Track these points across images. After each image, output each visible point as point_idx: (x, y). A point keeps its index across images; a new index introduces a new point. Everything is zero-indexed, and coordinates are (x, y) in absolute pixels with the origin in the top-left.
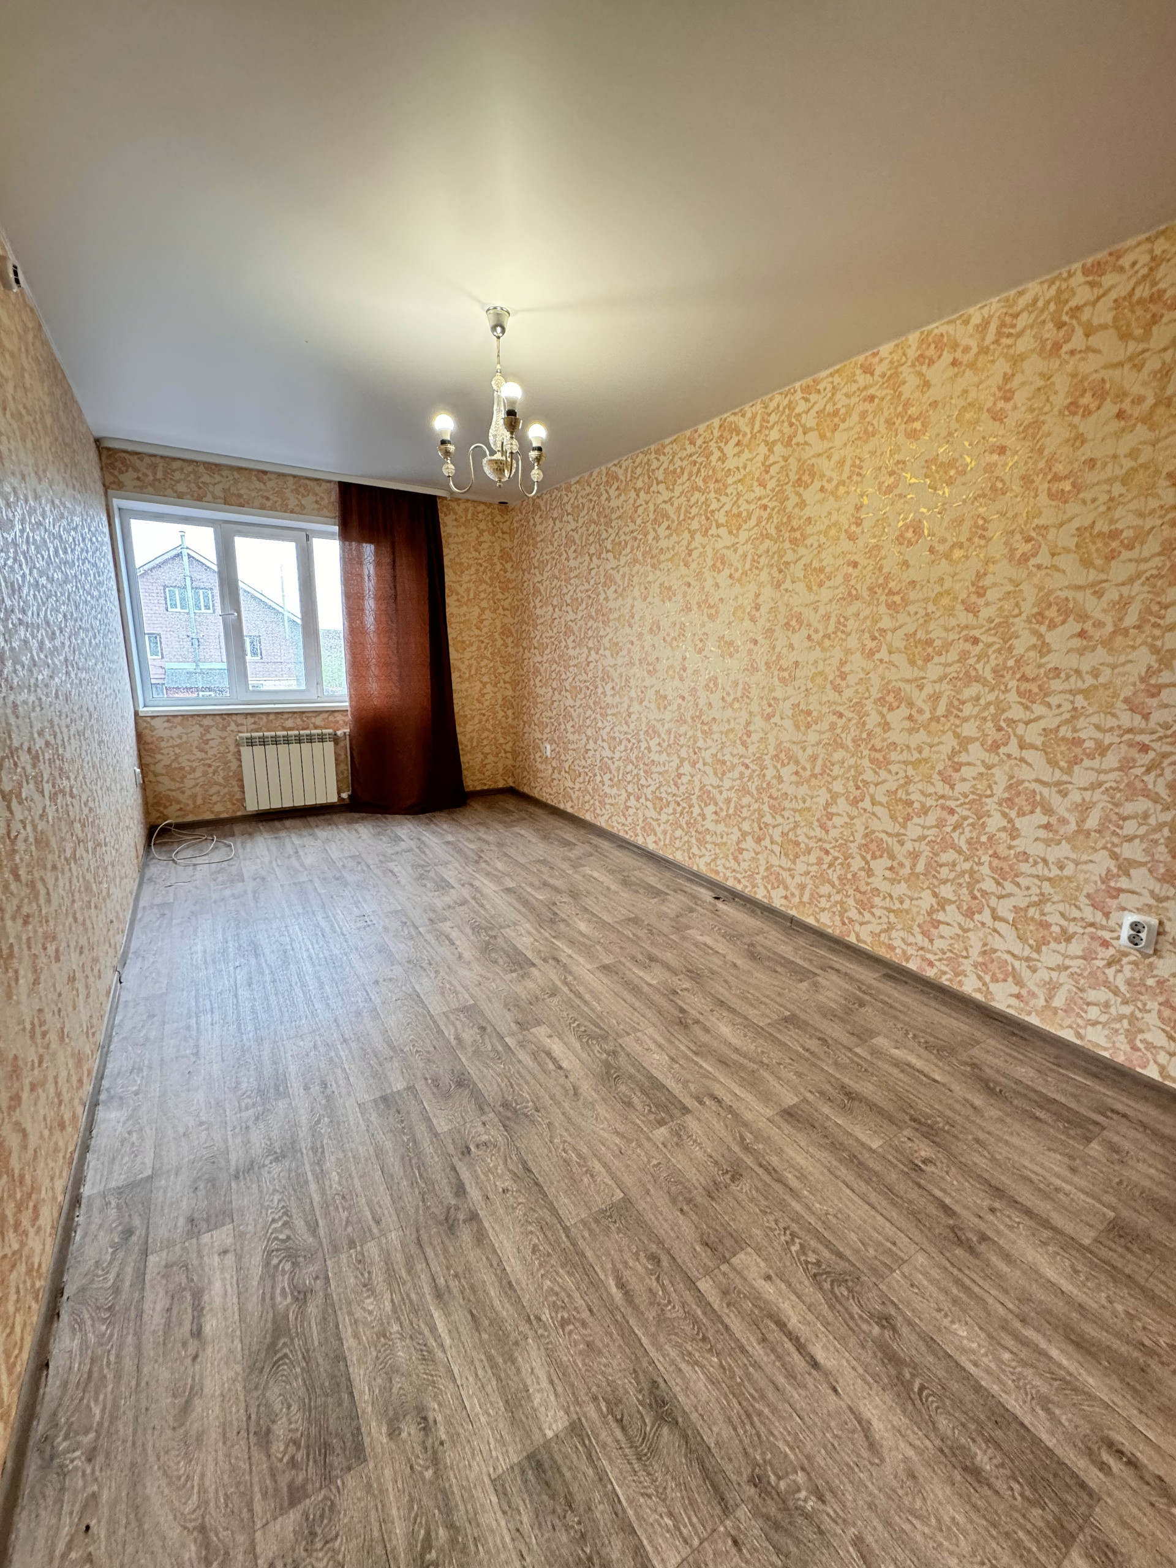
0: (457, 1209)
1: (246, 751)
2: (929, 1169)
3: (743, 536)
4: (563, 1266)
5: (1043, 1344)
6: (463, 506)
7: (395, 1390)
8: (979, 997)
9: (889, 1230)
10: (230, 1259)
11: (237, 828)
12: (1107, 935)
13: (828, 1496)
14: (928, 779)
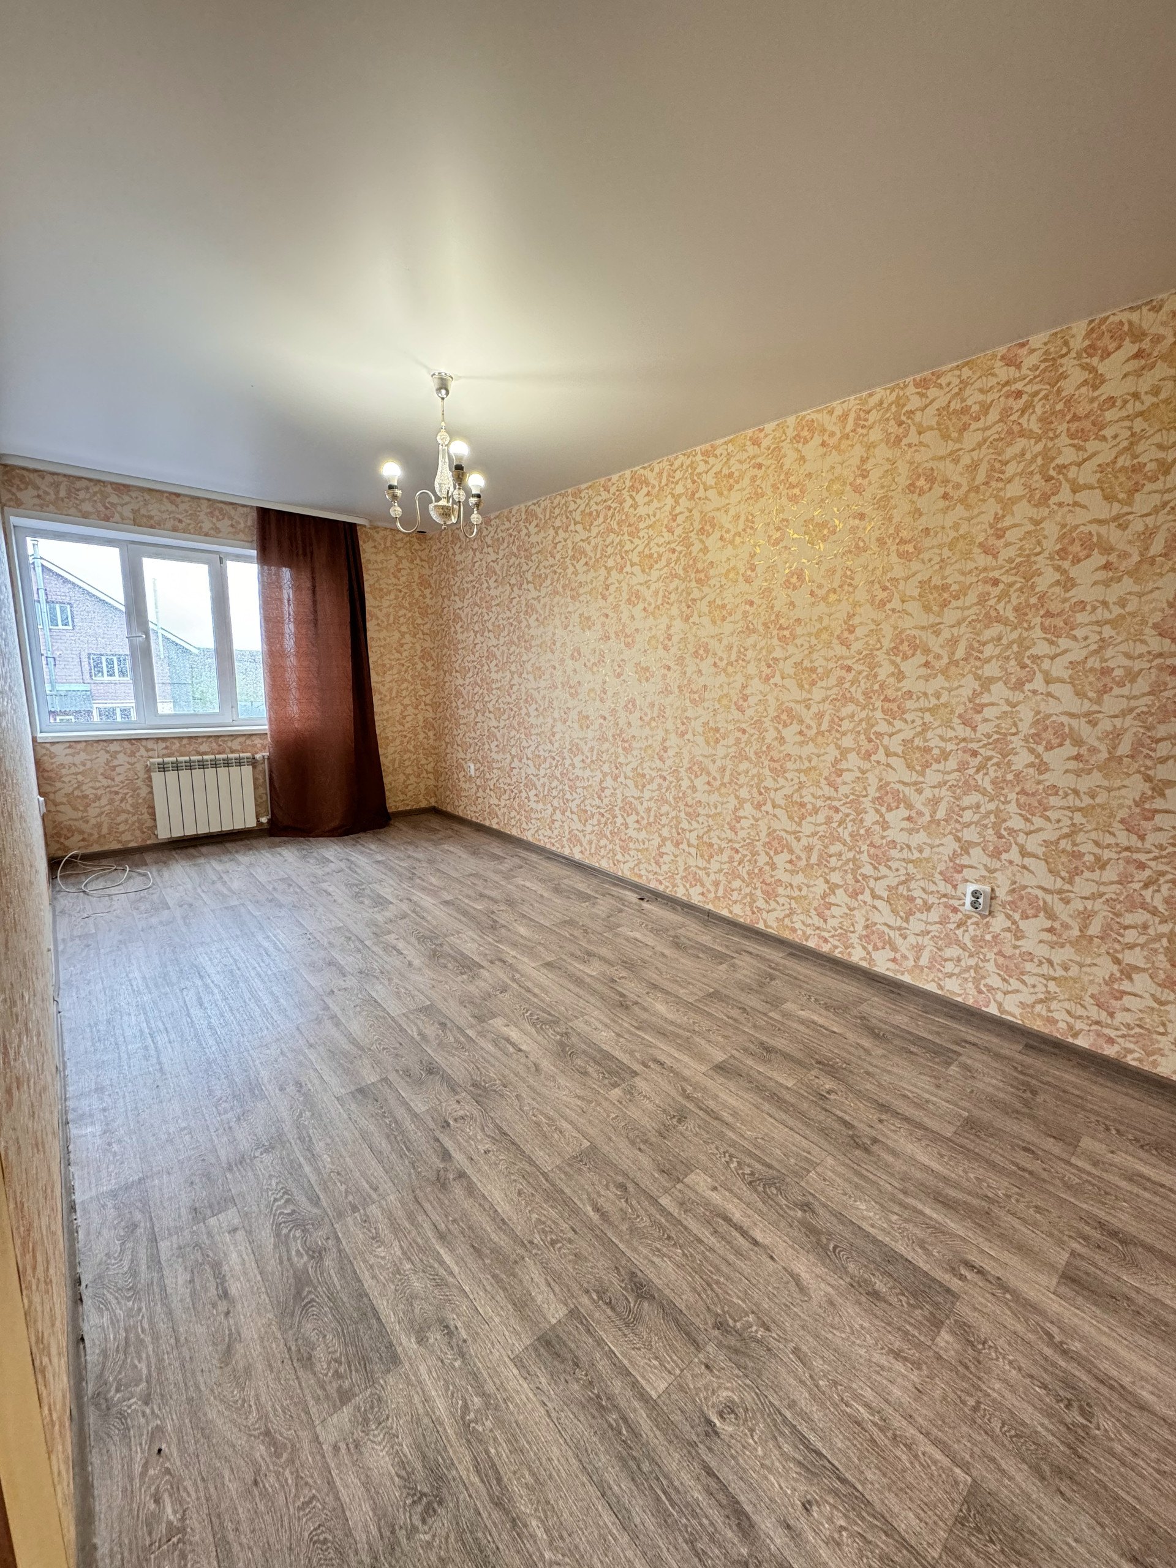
0: (446, 1170)
1: (157, 777)
2: (832, 1097)
3: (655, 574)
4: (546, 1201)
5: (920, 1206)
6: (382, 533)
7: (417, 1311)
8: (864, 964)
9: (805, 1143)
10: (240, 1235)
11: (149, 857)
12: (956, 903)
13: (772, 1326)
14: (817, 783)
